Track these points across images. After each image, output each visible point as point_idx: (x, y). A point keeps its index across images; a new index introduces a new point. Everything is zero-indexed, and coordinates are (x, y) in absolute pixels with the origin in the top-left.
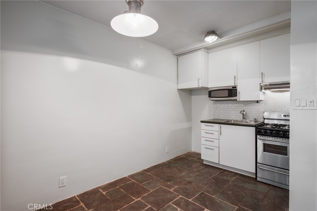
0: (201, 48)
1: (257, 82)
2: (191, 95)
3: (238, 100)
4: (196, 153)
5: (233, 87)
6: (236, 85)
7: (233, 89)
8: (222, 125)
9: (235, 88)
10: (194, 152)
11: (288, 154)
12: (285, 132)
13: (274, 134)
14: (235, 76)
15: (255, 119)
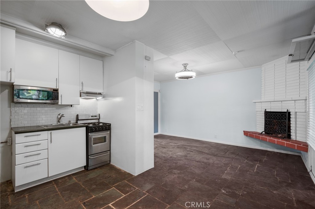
1: (78, 89)
6: (58, 88)
7: (54, 92)
8: (53, 132)
9: (56, 91)
11: (107, 140)
12: (105, 127)
13: (100, 129)
14: (57, 79)
15: (70, 121)
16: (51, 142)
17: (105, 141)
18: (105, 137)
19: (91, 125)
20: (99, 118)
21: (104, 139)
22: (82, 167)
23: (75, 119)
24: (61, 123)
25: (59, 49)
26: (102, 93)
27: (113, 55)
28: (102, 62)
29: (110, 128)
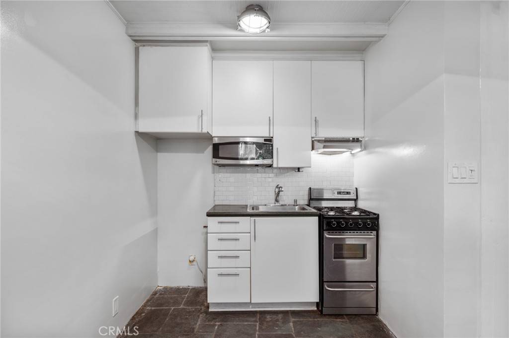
0: (206, 41)
2: (157, 150)
3: (275, 165)
4: (171, 288)
5: (265, 140)
6: (271, 136)
7: (265, 144)
8: (257, 219)
9: (269, 141)
10: (165, 288)
11: (368, 255)
12: (365, 221)
13: (351, 224)
14: (270, 117)
15: (296, 201)
16: (255, 240)
17: (364, 257)
18: (364, 246)
19: (332, 213)
20: (355, 198)
21: (360, 252)
22: (311, 304)
23: (306, 197)
24: (281, 203)
25: (274, 59)
26: (360, 139)
27: (383, 36)
28: (361, 63)
29: (378, 225)
